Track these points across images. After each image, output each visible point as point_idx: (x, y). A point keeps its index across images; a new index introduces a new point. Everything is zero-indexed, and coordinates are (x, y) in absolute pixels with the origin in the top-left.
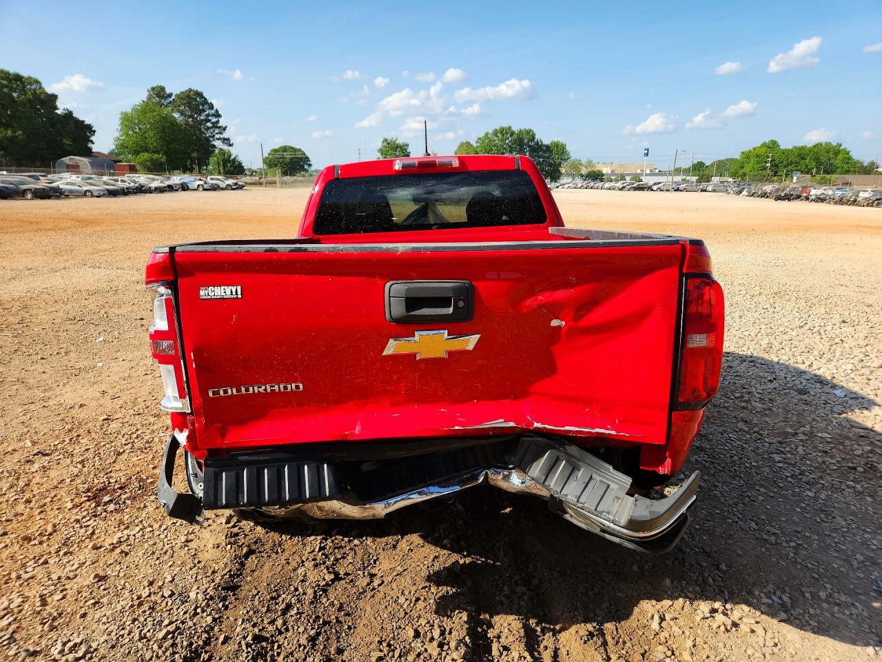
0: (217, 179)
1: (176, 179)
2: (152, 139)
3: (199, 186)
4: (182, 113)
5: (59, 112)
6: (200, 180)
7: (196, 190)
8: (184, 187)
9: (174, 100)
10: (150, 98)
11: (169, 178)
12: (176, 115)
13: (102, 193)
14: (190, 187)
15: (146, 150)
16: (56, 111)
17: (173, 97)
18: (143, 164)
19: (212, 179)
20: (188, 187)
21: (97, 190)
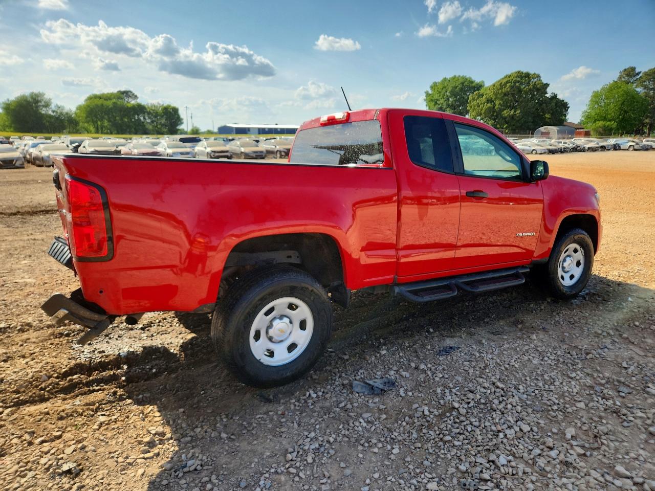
0: (652, 141)
1: (612, 141)
2: (613, 109)
3: (630, 146)
4: (645, 87)
5: (547, 95)
6: (633, 141)
7: (628, 150)
8: (616, 148)
9: (641, 77)
10: (620, 78)
11: (606, 141)
12: (639, 89)
13: (543, 152)
14: (622, 147)
15: (605, 119)
16: (546, 95)
17: (641, 75)
18: (596, 130)
19: (648, 141)
20: (619, 147)
21: (541, 150)
